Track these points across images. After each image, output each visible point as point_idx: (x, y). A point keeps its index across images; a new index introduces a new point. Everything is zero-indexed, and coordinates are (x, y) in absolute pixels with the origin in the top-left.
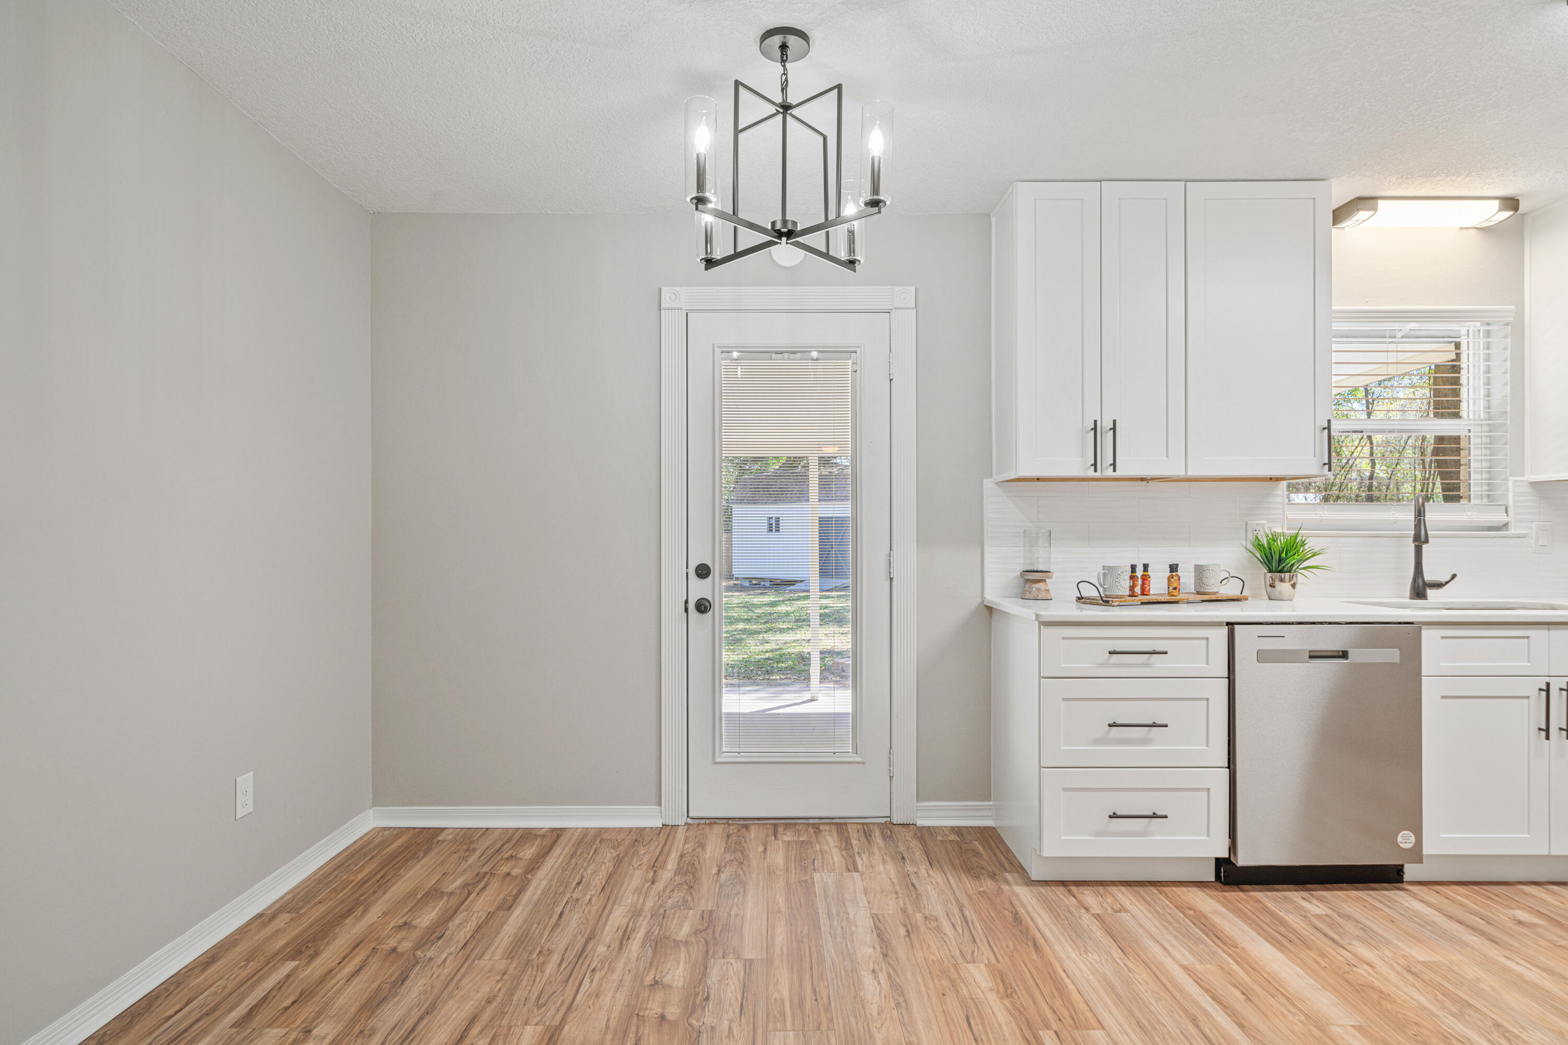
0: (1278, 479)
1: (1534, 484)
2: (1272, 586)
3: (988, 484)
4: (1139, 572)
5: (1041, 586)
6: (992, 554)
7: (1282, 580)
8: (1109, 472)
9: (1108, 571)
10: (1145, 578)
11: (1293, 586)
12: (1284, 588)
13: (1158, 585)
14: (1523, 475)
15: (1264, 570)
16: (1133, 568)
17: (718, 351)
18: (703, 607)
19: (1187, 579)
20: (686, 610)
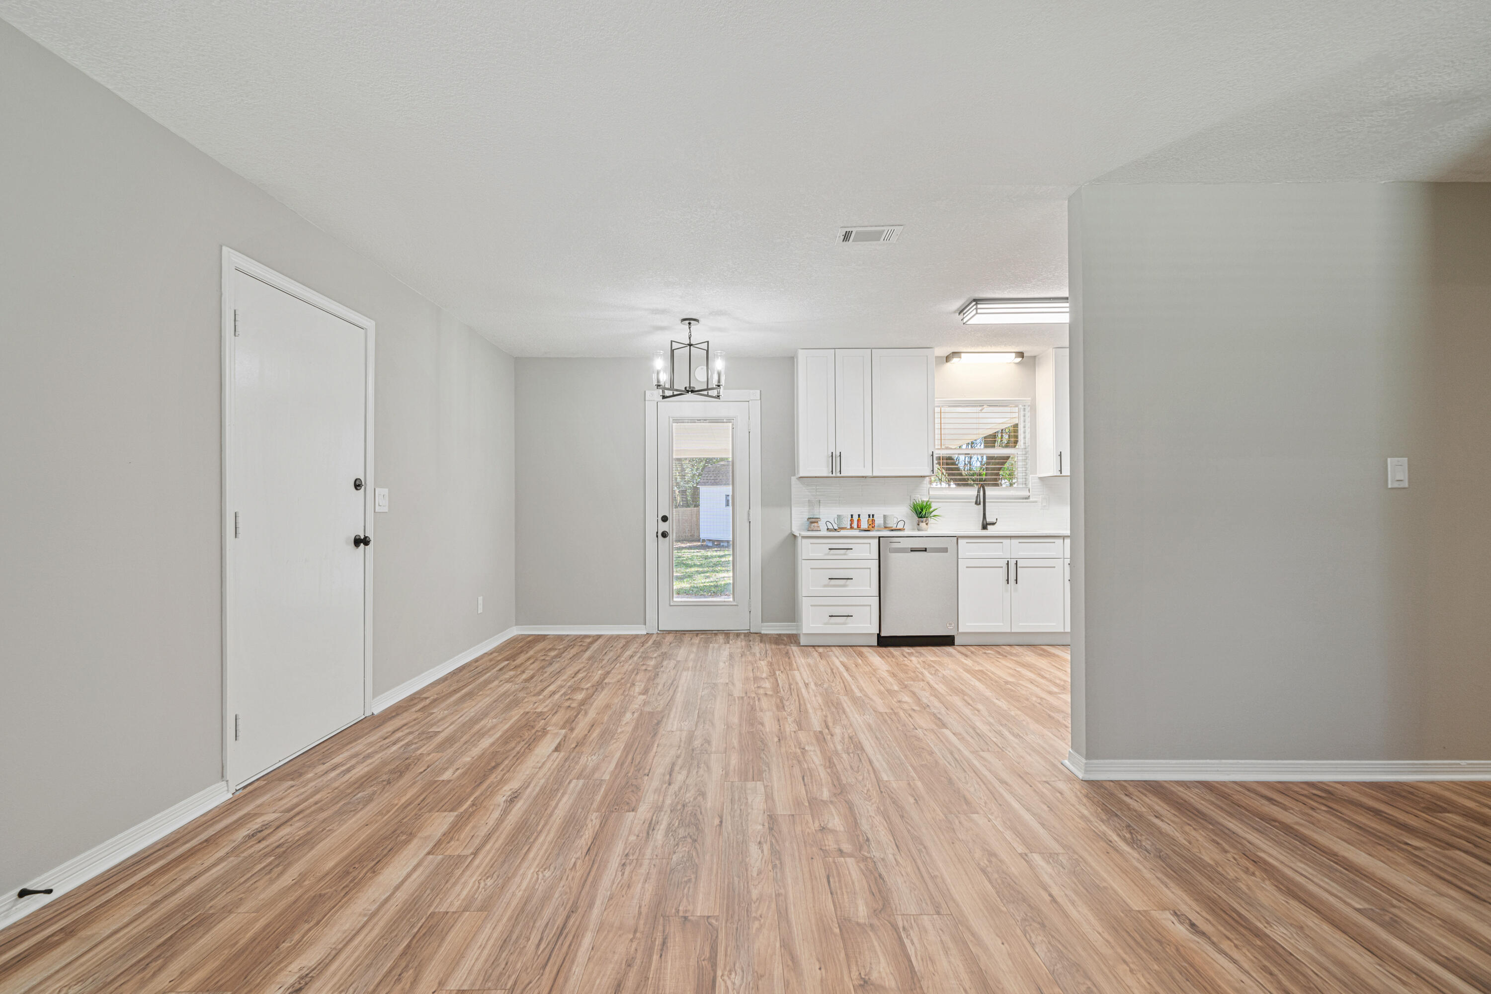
0: (924, 477)
1: (1040, 478)
2: (918, 525)
3: (793, 479)
4: (855, 518)
5: (816, 524)
6: (795, 510)
7: (922, 522)
8: (839, 475)
9: (839, 517)
10: (859, 521)
11: (927, 524)
12: (923, 525)
13: (864, 525)
14: (1036, 474)
15: (917, 518)
16: (852, 516)
17: (671, 419)
18: (664, 535)
19: (879, 521)
20: (657, 536)
